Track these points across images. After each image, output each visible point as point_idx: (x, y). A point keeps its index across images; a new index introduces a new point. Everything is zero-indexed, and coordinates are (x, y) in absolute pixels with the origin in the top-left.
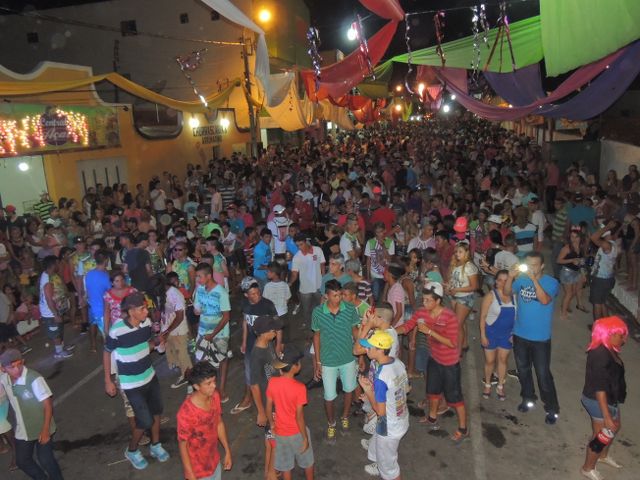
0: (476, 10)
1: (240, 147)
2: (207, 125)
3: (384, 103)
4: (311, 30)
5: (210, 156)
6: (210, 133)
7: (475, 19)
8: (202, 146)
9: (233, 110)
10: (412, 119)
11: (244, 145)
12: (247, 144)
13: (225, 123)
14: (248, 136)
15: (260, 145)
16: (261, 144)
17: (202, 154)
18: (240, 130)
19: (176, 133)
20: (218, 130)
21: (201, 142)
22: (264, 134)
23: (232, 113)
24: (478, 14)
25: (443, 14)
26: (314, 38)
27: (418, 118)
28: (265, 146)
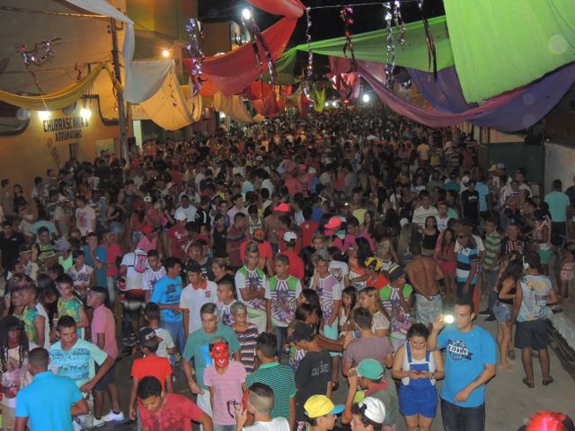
0: (389, 7)
1: (106, 144)
2: (62, 116)
3: (290, 89)
4: (192, 21)
5: (65, 157)
6: (65, 127)
7: (388, 17)
8: (55, 144)
9: (97, 97)
10: (327, 104)
11: (111, 141)
12: (115, 139)
13: (85, 114)
14: (116, 129)
15: (132, 141)
16: (134, 139)
17: (55, 153)
18: (106, 122)
19: (19, 128)
20: (77, 122)
21: (54, 138)
22: (137, 126)
23: (95, 101)
24: (391, 11)
25: (350, 10)
26: (195, 30)
27: (334, 104)
28: (139, 142)
